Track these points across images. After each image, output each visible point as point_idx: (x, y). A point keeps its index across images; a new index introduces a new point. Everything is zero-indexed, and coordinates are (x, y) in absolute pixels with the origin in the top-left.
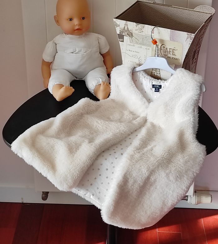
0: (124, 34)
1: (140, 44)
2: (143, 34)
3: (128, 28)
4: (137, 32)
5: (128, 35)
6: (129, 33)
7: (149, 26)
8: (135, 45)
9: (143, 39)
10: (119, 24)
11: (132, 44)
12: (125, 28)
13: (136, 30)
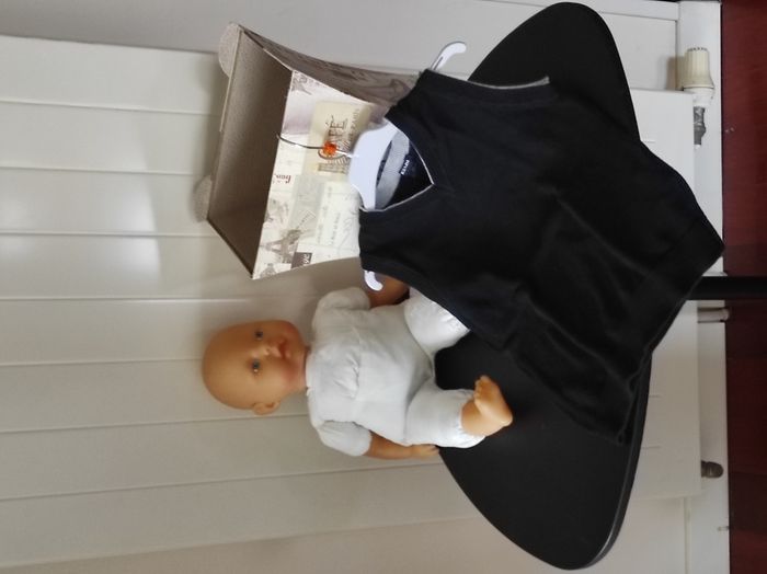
0: (292, 253)
1: (316, 211)
2: (291, 203)
3: (277, 243)
4: (287, 219)
5: (292, 243)
6: (290, 240)
8: (319, 223)
9: (304, 204)
10: (266, 266)
11: (317, 232)
12: (275, 250)
13: (282, 221)
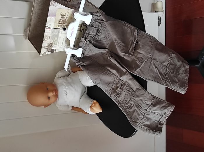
0: (51, 49)
1: (57, 38)
2: (51, 36)
3: (47, 46)
4: (49, 40)
5: (51, 46)
6: (50, 45)
7: (45, 32)
8: (58, 41)
9: (54, 36)
10: (44, 52)
11: (58, 43)
12: (46, 48)
